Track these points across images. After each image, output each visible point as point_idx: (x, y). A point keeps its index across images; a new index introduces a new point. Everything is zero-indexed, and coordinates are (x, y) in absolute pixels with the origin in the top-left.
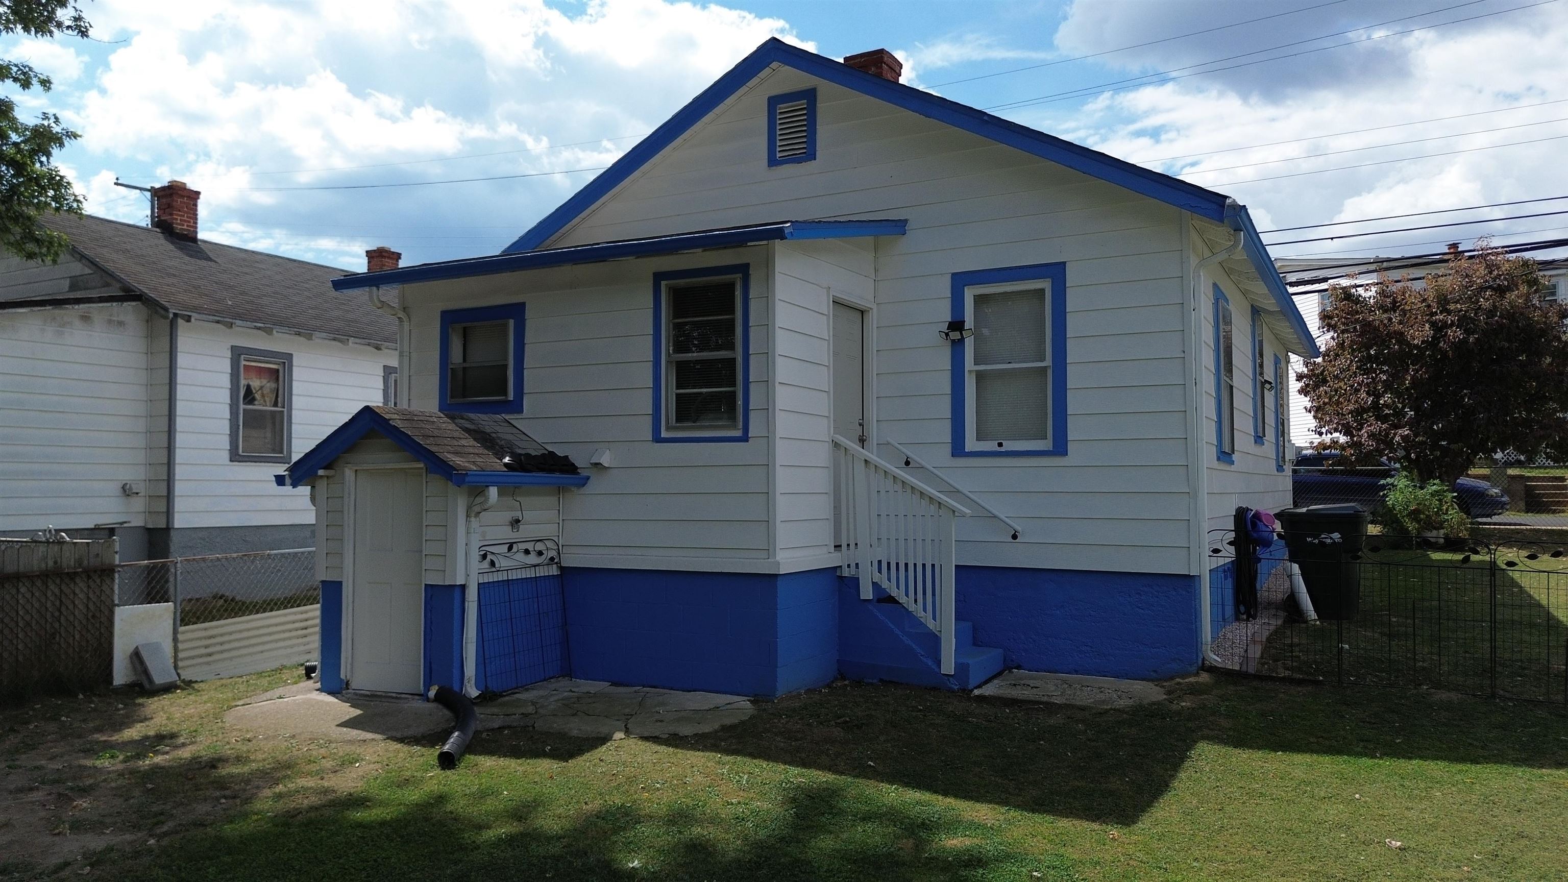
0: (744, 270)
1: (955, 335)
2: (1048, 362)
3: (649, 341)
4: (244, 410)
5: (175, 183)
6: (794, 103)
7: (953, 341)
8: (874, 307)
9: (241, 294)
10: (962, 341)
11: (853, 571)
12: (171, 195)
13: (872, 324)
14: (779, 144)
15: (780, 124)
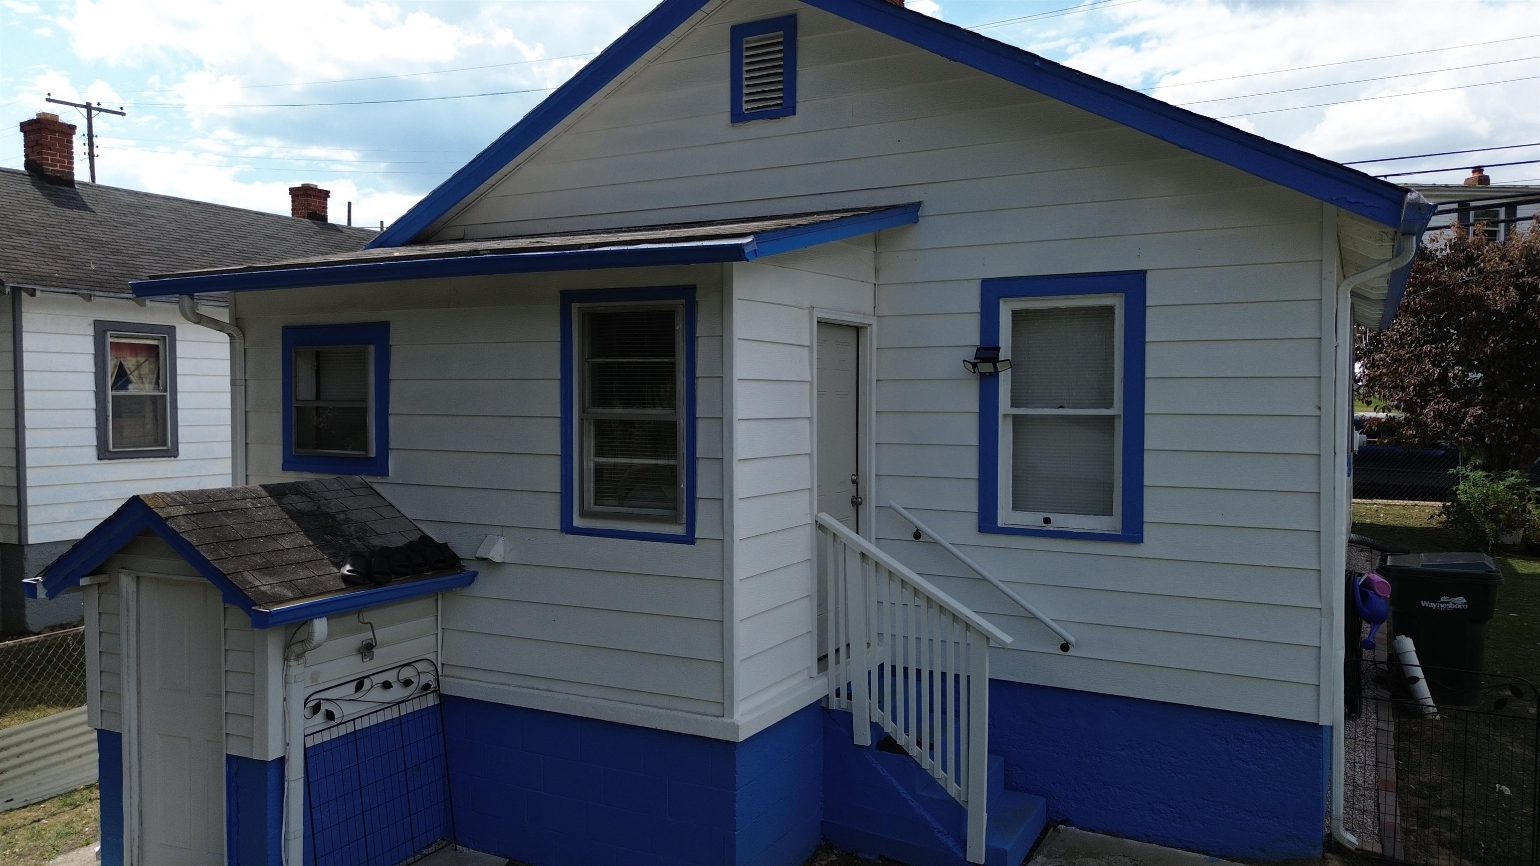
0: (688, 293)
1: (987, 368)
2: (1117, 409)
3: (555, 388)
4: (113, 397)
5: (43, 117)
6: (765, 35)
7: (983, 375)
8: (874, 321)
9: (113, 253)
10: (995, 375)
11: (844, 703)
12: (40, 129)
13: (871, 344)
14: (745, 91)
15: (748, 63)
